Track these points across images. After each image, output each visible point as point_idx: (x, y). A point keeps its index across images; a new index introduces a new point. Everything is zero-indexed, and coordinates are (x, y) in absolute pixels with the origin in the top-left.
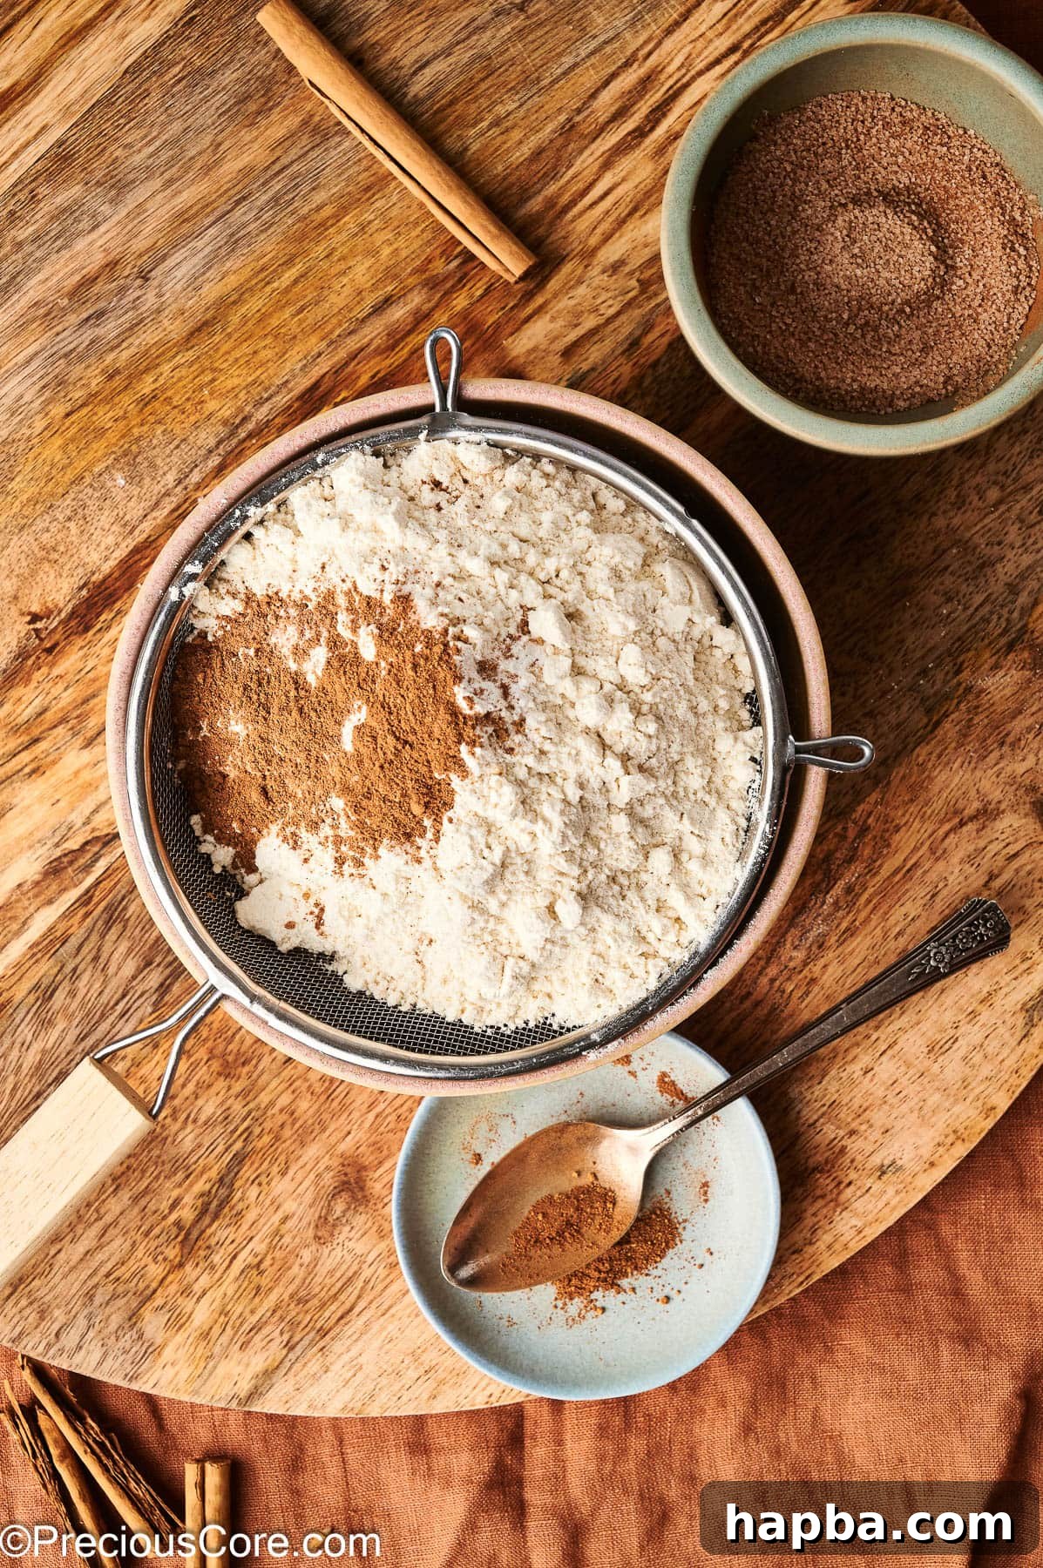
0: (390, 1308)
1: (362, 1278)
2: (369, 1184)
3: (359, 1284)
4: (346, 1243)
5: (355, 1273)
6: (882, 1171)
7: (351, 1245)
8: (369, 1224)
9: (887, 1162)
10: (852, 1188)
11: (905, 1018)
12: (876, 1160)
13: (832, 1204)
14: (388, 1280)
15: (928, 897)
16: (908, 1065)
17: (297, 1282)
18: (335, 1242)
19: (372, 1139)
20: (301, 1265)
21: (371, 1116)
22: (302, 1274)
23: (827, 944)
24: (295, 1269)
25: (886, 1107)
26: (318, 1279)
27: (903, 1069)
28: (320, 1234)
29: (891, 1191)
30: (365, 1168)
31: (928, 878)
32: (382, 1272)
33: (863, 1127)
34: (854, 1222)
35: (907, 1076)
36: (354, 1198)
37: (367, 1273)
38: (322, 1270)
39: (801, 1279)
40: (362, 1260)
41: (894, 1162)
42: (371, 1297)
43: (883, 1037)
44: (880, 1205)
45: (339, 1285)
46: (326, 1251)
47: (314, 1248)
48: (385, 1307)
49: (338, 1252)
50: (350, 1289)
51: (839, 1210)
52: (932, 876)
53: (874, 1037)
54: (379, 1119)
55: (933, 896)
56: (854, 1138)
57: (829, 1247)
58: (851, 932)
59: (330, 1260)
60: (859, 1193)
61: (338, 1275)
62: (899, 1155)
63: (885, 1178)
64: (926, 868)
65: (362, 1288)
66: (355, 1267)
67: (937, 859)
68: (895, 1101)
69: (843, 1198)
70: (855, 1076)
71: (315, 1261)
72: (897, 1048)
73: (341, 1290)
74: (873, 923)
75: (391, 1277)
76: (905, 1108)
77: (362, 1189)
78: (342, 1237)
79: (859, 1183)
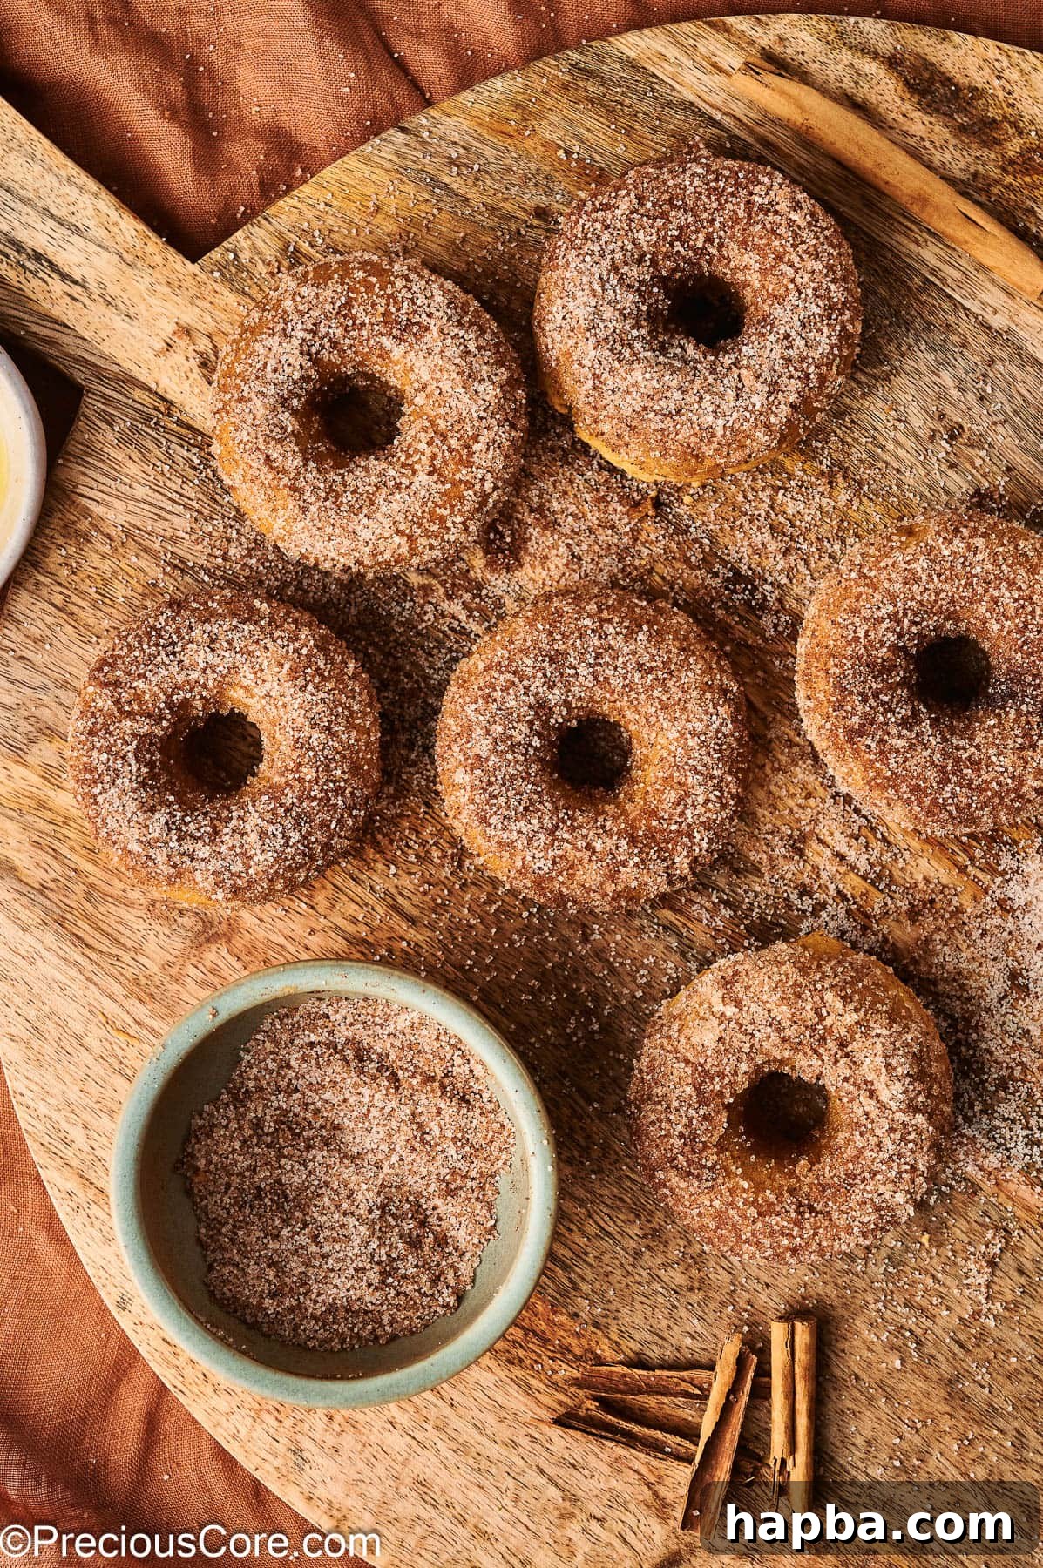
0: (96, 984)
1: (120, 953)
2: (214, 947)
3: (114, 951)
4: (152, 933)
5: (125, 946)
6: (297, 1451)
7: (151, 937)
8: (174, 952)
9: (305, 1455)
10: (276, 1424)
11: (449, 1454)
12: (306, 1444)
13: (257, 1407)
14: (122, 978)
15: (572, 1461)
16: (404, 1464)
17: (107, 889)
18: (152, 921)
19: (258, 944)
20: (124, 891)
21: (282, 941)
22: (115, 892)
23: (512, 1368)
24: (121, 885)
25: (359, 1447)
26: (113, 909)
27: (400, 1459)
28: (158, 905)
29: (278, 1462)
30: (229, 941)
31: (591, 1458)
32: (129, 972)
33: (338, 1429)
34: (243, 1431)
35: (393, 1464)
36: (198, 934)
37: (126, 957)
38: (122, 912)
39: (180, 1386)
40: (138, 950)
41: (306, 1461)
42: (102, 964)
43: (428, 1435)
44: (263, 1454)
45: (110, 931)
46: (140, 914)
47: (143, 900)
48: (95, 979)
49: (142, 926)
50: (107, 942)
51: (252, 1414)
52: (593, 1462)
53: (425, 1425)
54: (279, 949)
55: (574, 1466)
56: (325, 1419)
57: (214, 1409)
58: (528, 1390)
59: (134, 919)
60: (272, 1431)
61: (120, 928)
62: (314, 1465)
63: (290, 1454)
64: (601, 1455)
65: (111, 954)
66: (129, 944)
67: (611, 1466)
68: (367, 1454)
69: (265, 1416)
70: (386, 1412)
71: (130, 905)
72: (419, 1450)
73: (104, 933)
74: (538, 1410)
75: (125, 981)
76: (361, 1465)
77: (208, 941)
78: (157, 928)
79: (281, 1430)
